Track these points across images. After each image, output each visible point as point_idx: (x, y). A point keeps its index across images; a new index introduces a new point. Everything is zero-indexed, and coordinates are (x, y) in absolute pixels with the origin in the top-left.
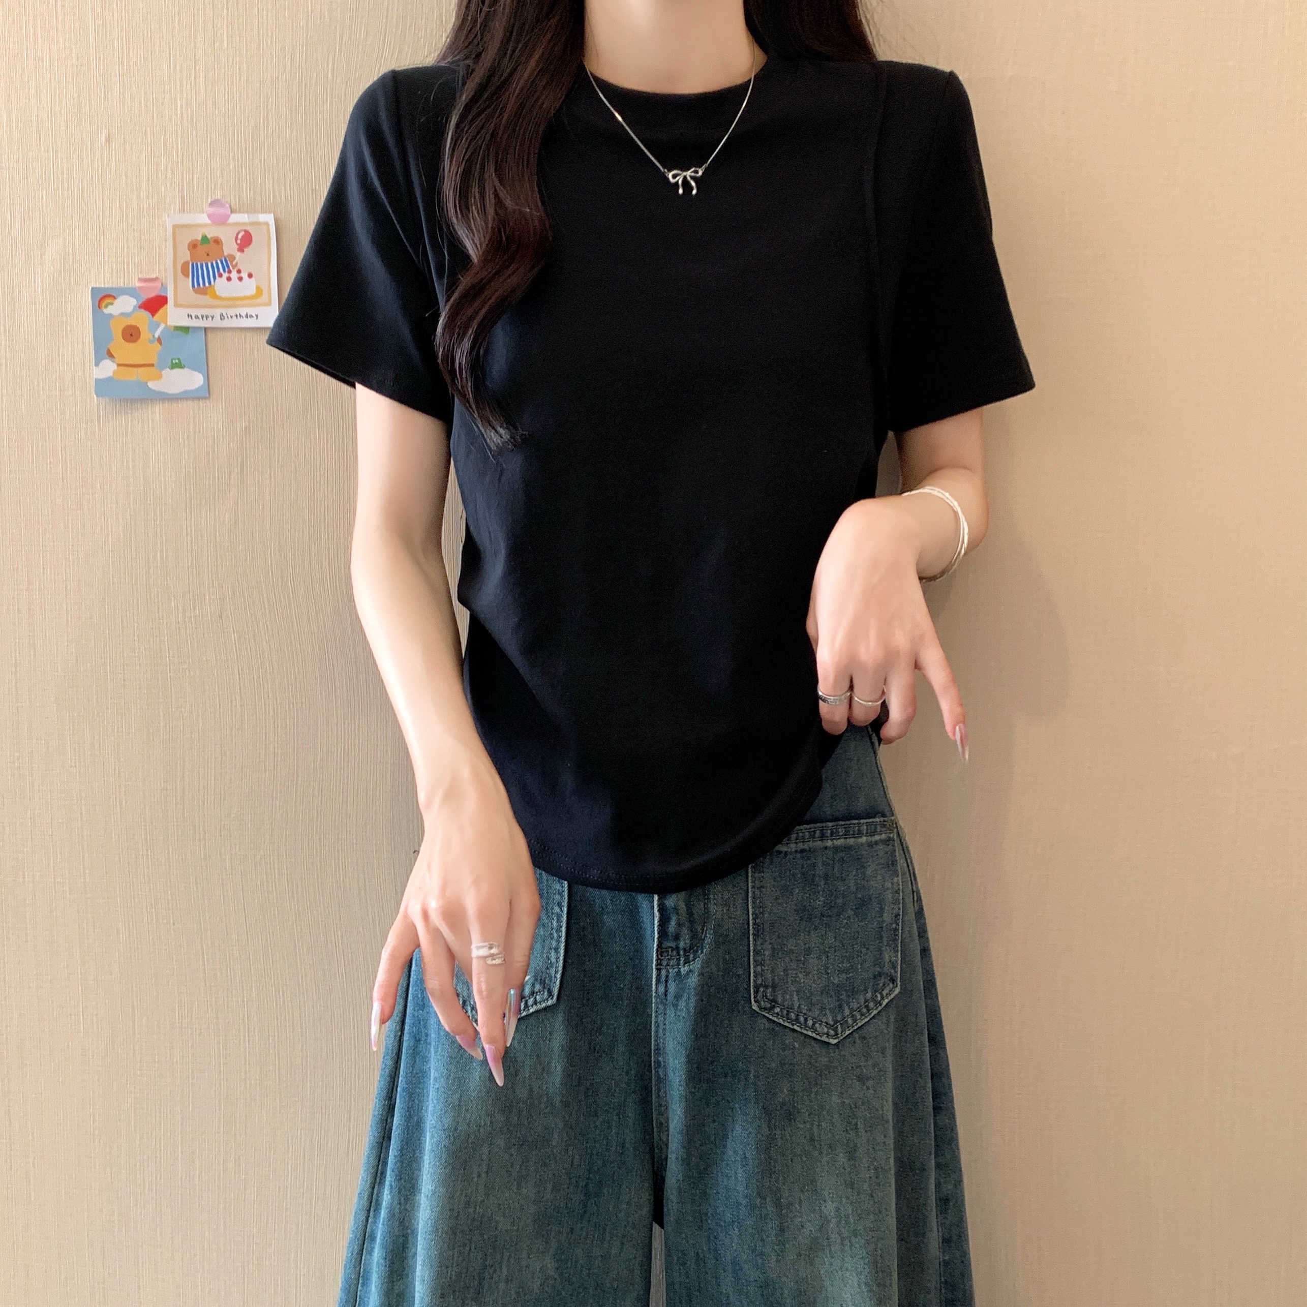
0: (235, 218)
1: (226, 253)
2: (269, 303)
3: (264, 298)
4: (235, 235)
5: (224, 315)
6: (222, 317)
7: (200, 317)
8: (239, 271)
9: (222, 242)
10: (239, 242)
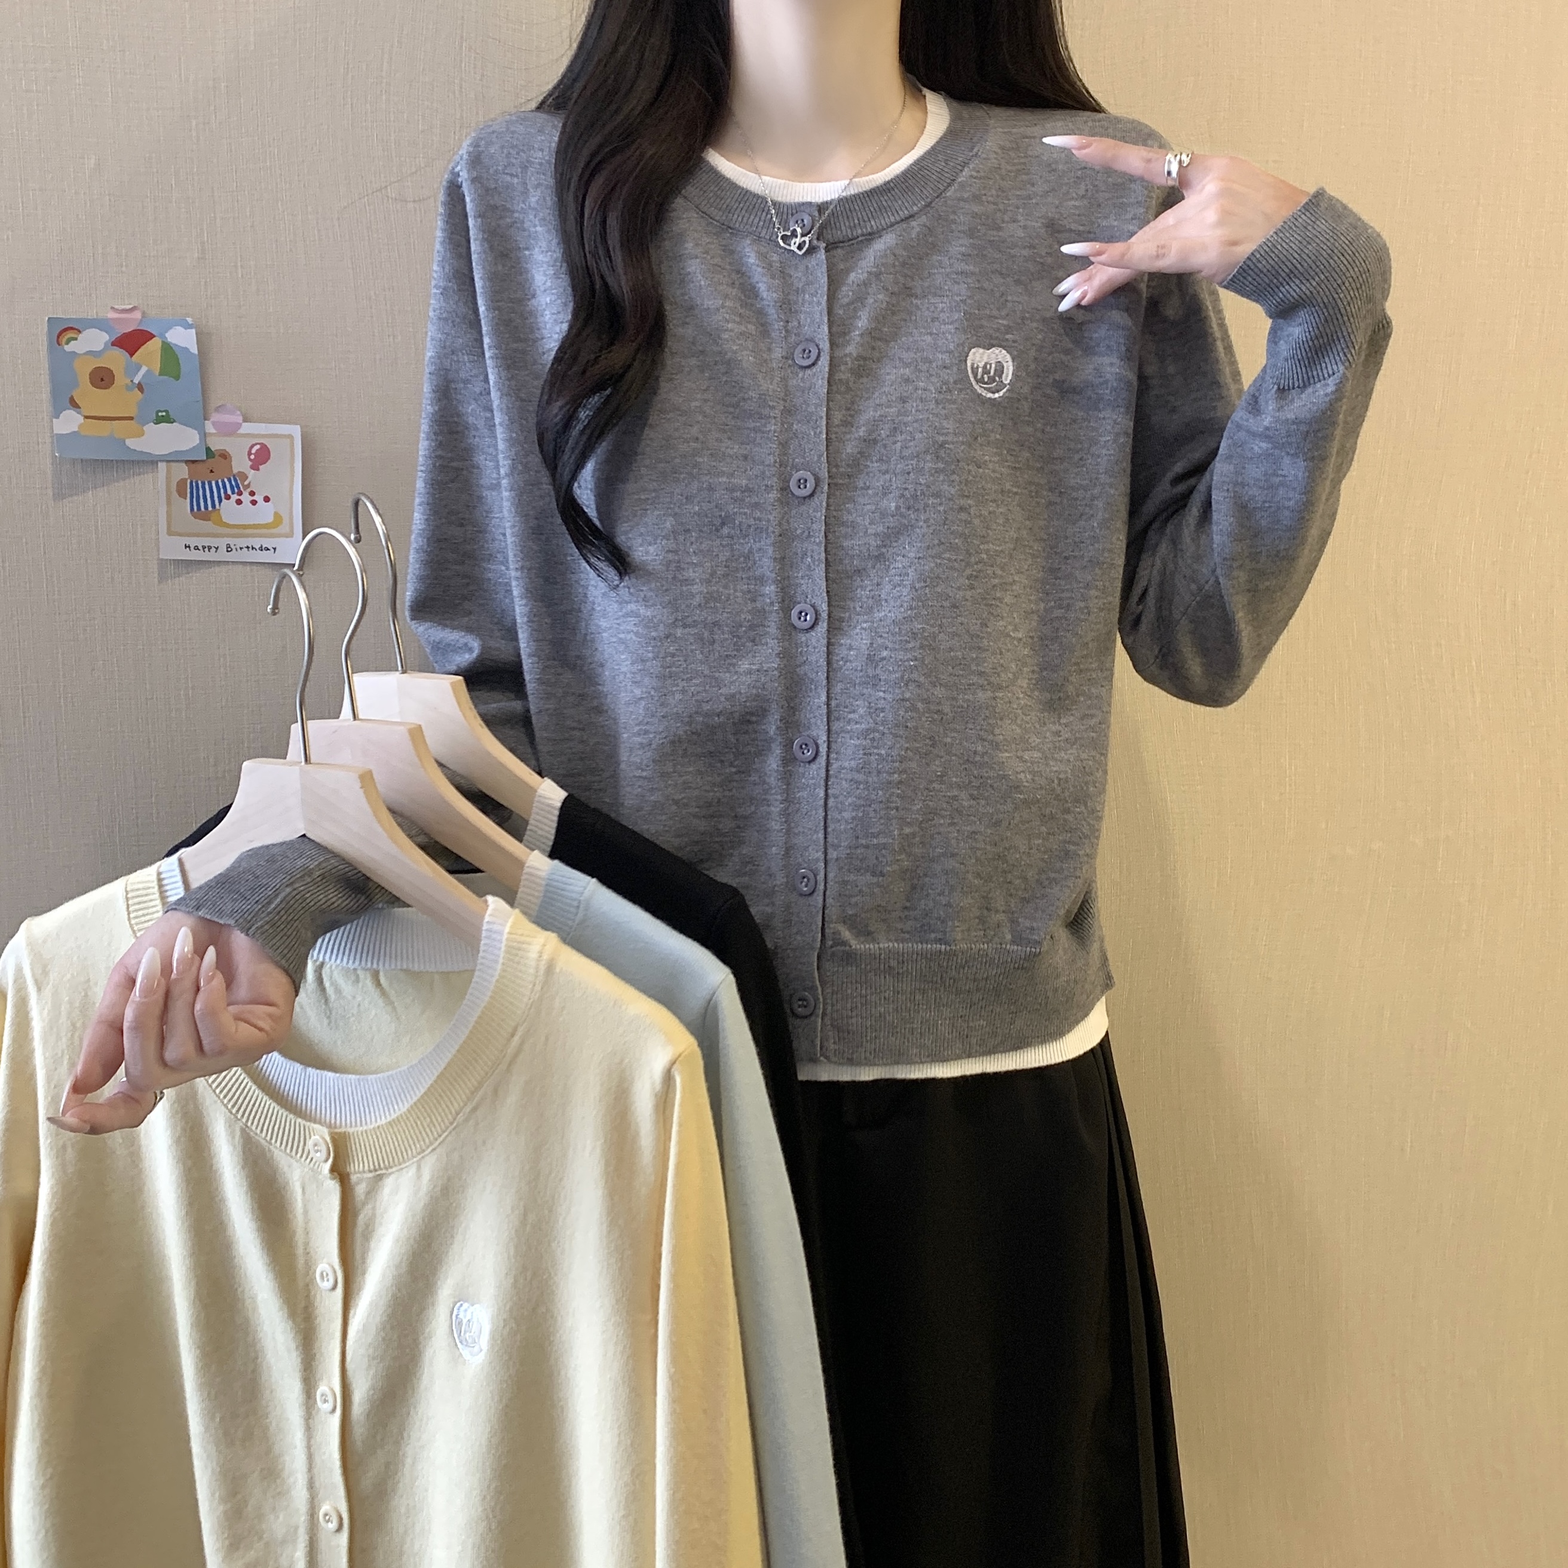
0: (246, 428)
1: (235, 471)
2: (290, 535)
3: (284, 528)
4: (247, 450)
5: (232, 546)
6: (229, 549)
7: (200, 548)
8: (252, 494)
9: (231, 458)
10: (252, 457)
